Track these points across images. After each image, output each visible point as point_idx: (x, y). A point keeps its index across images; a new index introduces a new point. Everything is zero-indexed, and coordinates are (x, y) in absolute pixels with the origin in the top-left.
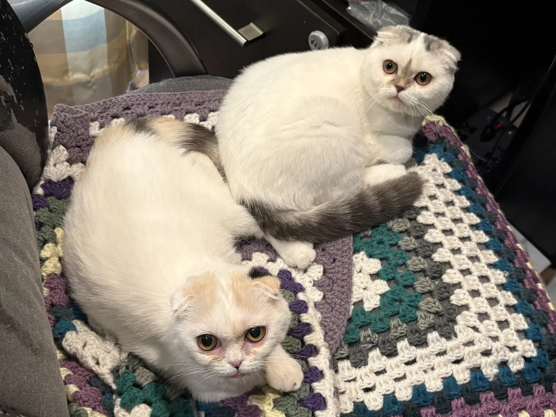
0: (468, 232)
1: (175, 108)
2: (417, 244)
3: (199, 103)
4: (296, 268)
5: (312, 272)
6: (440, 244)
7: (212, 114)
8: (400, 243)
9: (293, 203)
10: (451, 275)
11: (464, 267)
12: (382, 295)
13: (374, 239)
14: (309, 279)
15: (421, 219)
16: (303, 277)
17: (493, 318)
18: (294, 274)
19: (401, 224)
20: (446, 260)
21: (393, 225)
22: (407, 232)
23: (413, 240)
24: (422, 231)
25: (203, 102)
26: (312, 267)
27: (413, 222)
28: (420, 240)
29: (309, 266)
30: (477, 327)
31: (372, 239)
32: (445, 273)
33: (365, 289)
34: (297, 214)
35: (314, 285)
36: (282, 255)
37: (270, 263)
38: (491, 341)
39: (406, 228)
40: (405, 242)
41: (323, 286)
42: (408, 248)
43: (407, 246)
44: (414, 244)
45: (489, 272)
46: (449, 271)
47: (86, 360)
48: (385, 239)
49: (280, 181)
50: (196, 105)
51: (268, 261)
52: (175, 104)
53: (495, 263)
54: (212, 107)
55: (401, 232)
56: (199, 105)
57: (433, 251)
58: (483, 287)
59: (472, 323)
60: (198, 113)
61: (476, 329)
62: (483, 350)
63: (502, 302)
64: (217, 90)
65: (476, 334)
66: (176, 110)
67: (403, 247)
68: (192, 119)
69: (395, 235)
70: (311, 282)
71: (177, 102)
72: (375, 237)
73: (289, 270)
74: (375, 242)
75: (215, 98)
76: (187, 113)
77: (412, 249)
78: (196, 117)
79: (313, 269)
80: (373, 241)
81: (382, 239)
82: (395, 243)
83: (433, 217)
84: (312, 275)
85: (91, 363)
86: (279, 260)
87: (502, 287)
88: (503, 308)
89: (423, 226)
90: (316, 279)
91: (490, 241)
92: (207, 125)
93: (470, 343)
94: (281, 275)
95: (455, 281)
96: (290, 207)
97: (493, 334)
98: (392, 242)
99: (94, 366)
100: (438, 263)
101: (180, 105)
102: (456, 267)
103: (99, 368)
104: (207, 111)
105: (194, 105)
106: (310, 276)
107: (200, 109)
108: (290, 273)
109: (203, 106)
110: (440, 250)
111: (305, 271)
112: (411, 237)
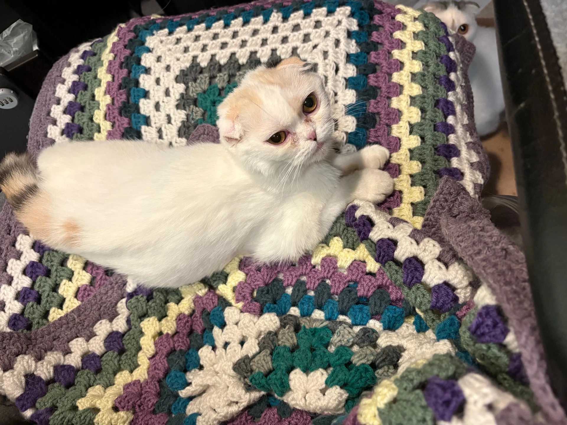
0: (230, 31)
2: (226, 73)
6: (233, 54)
8: (220, 86)
10: (263, 54)
11: (260, 42)
13: (209, 107)
15: (204, 64)
17: (310, 30)
19: (203, 81)
20: (248, 54)
21: (202, 88)
22: (212, 78)
23: (221, 74)
24: (216, 64)
27: (204, 70)
28: (223, 69)
30: (314, 45)
31: (208, 109)
32: (259, 59)
38: (328, 38)
39: (208, 78)
40: (220, 81)
42: (226, 80)
43: (224, 81)
44: (225, 75)
45: (270, 25)
46: (258, 55)
47: (231, 414)
48: (212, 97)
53: (264, 19)
55: (210, 83)
57: (237, 61)
58: (281, 33)
59: (310, 48)
60: (19, 234)
61: (315, 47)
62: (334, 46)
63: (299, 21)
65: (319, 47)
66: (6, 256)
67: (225, 85)
68: (22, 242)
69: (211, 89)
77: (228, 78)
81: (211, 100)
82: (218, 91)
83: (205, 54)
85: (235, 409)
87: (285, 19)
88: (304, 21)
89: (212, 63)
91: (243, 17)
93: (325, 54)
95: (269, 53)
97: (323, 33)
98: (217, 94)
99: (239, 407)
100: (249, 61)
102: (257, 48)
103: (242, 403)
110: (237, 56)
112: (218, 75)
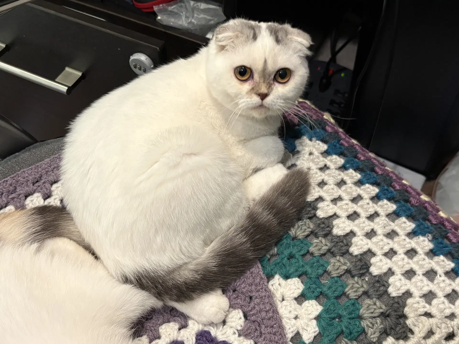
0: (372, 208)
1: (10, 197)
2: (329, 244)
3: (36, 180)
4: (212, 324)
5: (232, 322)
6: (352, 234)
7: (55, 186)
8: (312, 249)
9: (183, 257)
10: (378, 264)
11: (386, 249)
12: (318, 318)
13: (283, 256)
14: (232, 331)
15: (321, 214)
16: (224, 331)
17: (440, 294)
18: (214, 332)
19: (304, 228)
20: (365, 249)
21: (296, 233)
22: (313, 233)
23: (323, 241)
24: (328, 227)
25: (41, 177)
26: (230, 316)
27: (314, 219)
28: (329, 237)
29: (226, 316)
30: (429, 312)
31: (280, 256)
32: (371, 265)
33: (296, 318)
34: (191, 267)
35: (240, 335)
36: (192, 315)
37: (182, 331)
38: (448, 322)
39: (310, 230)
40: (316, 246)
41: (250, 333)
42: (322, 252)
43: (319, 250)
44: (326, 245)
45: (412, 243)
46: (373, 260)
48: (294, 252)
49: (159, 240)
50: (33, 185)
51: (180, 329)
52: (10, 193)
53: (413, 230)
54: (51, 178)
55: (308, 236)
56: (37, 181)
57: (349, 245)
58: (414, 263)
59: (422, 311)
60: (39, 192)
61: (428, 315)
62: (445, 336)
63: (440, 271)
64: (52, 157)
65: (431, 320)
66: (13, 199)
67: (317, 253)
68: (35, 201)
69: (302, 242)
70: (234, 333)
71: (11, 188)
72: (282, 253)
73: (206, 329)
74: (286, 259)
75: (52, 167)
76: (26, 197)
77: (326, 251)
78: (37, 197)
79: (233, 317)
80: (283, 259)
81: (291, 252)
82: (306, 251)
83: (332, 206)
84: (233, 324)
86: (190, 322)
87: (432, 253)
88: (444, 278)
89: (326, 222)
90: (239, 328)
91: (397, 208)
92: (54, 201)
93: (430, 333)
94: (200, 340)
95: (385, 269)
96: (180, 262)
97: (448, 312)
98: (302, 252)
100: (359, 257)
101: (15, 190)
102: (379, 252)
104: (47, 185)
105: (32, 185)
106: (231, 327)
107: (39, 186)
108: (209, 333)
109: (42, 181)
110: (354, 240)
111: (224, 322)
112: (320, 238)
